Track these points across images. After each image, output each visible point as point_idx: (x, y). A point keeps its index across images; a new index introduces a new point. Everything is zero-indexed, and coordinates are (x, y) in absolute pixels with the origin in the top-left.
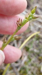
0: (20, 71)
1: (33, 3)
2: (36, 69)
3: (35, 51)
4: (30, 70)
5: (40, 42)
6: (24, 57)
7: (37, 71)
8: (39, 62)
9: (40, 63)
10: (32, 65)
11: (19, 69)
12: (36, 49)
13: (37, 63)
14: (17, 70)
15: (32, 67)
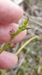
0: (17, 73)
1: (32, 5)
2: (33, 71)
3: (33, 52)
4: (27, 72)
5: (38, 44)
6: (22, 58)
7: (34, 73)
8: (36, 63)
9: (37, 65)
10: (29, 67)
11: (16, 71)
12: (33, 51)
13: (35, 64)
14: (14, 72)
15: (30, 69)
